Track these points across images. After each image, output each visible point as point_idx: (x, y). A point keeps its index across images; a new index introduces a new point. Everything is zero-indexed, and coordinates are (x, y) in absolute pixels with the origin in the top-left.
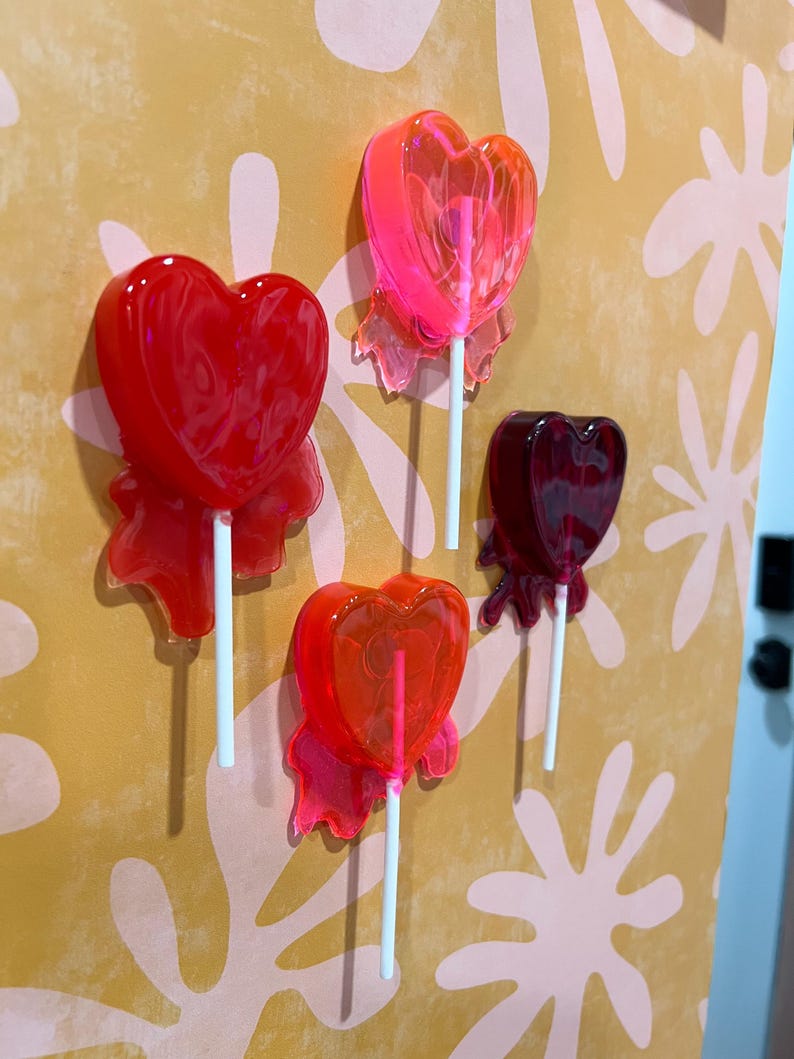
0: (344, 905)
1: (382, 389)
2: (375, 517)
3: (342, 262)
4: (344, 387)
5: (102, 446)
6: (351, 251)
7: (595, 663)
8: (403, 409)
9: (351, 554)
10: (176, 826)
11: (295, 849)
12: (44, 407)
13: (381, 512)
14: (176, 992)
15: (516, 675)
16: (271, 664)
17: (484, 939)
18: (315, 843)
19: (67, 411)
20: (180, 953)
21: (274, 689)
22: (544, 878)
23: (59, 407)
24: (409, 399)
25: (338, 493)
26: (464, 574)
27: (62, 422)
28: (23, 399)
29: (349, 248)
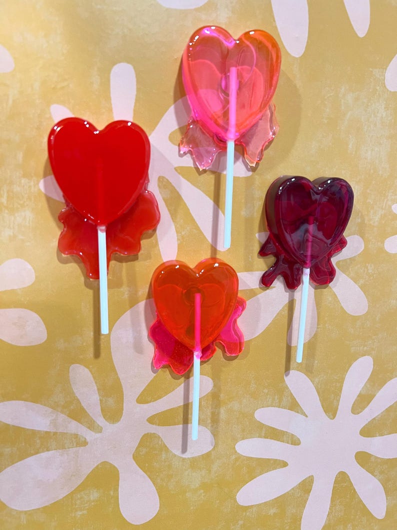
0: (182, 404)
1: (197, 169)
2: (194, 230)
3: (172, 109)
4: (175, 168)
5: (57, 199)
6: (177, 102)
7: (344, 312)
8: (210, 178)
9: (180, 247)
10: (97, 354)
11: (155, 375)
12: (32, 183)
13: (198, 228)
14: (101, 421)
15: (286, 312)
16: (140, 293)
17: (266, 437)
18: (166, 374)
19: (41, 185)
20: (101, 406)
21: (142, 305)
22: (307, 416)
23: (38, 184)
24: (213, 172)
25: (172, 219)
26: (250, 260)
27: (39, 189)
28: (23, 181)
29: (175, 101)
